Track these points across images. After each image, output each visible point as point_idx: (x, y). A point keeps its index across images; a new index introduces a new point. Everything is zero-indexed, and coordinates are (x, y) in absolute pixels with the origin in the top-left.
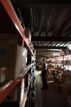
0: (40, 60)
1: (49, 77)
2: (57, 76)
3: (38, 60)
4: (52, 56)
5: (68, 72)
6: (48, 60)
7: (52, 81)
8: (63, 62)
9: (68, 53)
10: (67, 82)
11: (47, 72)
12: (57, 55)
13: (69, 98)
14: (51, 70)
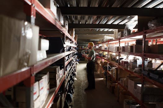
0: (85, 46)
1: (99, 73)
2: (109, 71)
3: (83, 47)
4: (103, 40)
5: (126, 65)
6: (97, 47)
7: (102, 79)
8: (118, 48)
9: (126, 34)
10: (123, 79)
11: (96, 65)
12: (111, 38)
13: (125, 102)
14: (101, 62)
